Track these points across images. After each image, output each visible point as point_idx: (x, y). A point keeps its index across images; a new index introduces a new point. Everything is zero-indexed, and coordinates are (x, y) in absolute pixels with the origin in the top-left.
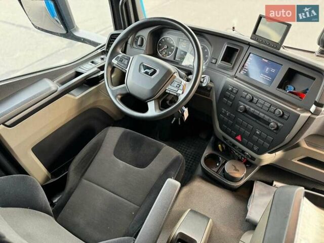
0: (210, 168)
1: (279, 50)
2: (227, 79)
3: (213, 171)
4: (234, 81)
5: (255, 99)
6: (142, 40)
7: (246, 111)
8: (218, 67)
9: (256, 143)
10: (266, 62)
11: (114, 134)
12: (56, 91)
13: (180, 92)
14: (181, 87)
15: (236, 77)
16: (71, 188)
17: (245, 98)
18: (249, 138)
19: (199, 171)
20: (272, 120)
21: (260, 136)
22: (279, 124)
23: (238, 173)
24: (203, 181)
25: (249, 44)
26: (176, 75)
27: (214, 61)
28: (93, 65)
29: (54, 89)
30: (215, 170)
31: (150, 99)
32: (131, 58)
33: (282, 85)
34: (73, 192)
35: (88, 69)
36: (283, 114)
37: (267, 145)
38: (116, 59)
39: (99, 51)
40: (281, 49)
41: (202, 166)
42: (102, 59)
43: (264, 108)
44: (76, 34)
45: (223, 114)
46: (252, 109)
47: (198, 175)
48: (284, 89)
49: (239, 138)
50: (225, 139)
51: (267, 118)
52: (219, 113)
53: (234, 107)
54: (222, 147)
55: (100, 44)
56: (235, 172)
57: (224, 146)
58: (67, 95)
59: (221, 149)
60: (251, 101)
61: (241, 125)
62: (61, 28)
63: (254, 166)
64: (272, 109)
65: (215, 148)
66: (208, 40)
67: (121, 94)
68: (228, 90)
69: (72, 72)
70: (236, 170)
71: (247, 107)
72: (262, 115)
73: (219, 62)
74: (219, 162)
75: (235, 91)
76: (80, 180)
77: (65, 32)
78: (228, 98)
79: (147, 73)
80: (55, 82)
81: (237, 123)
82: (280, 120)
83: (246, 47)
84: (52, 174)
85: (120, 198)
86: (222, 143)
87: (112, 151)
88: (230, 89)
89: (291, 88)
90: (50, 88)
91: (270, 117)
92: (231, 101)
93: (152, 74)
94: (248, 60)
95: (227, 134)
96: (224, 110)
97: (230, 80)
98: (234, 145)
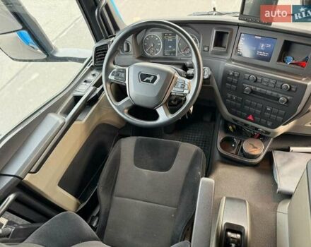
0: (228, 152)
1: (271, 25)
2: (226, 64)
3: (232, 154)
4: (232, 65)
5: (259, 79)
6: (128, 45)
7: (252, 92)
8: (212, 54)
9: (269, 119)
10: (259, 39)
11: (128, 145)
12: (64, 123)
13: (186, 92)
14: (186, 87)
15: (233, 60)
16: (106, 209)
17: (248, 79)
18: (262, 116)
19: (217, 156)
20: (280, 95)
21: (271, 112)
22: (288, 98)
23: (257, 149)
24: (226, 166)
25: (238, 25)
26: (177, 75)
27: (206, 49)
28: (88, 84)
29: (61, 122)
30: (234, 152)
31: (158, 105)
32: (127, 69)
33: (282, 58)
34: (109, 212)
35: (85, 90)
36: (291, 87)
37: (280, 118)
38: (112, 75)
39: (88, 67)
40: (273, 23)
41: (219, 152)
42: (94, 75)
43: (270, 85)
44: (57, 55)
45: (229, 98)
46: (258, 89)
47: (218, 161)
48: (284, 62)
49: (251, 118)
50: (236, 121)
51: (275, 94)
52: (224, 98)
53: (239, 90)
54: (233, 128)
55: (85, 59)
56: (254, 150)
57: (234, 127)
58: (75, 123)
59: (232, 130)
60: (256, 81)
61: (250, 105)
62: (39, 53)
63: (269, 138)
64: (279, 84)
65: (227, 131)
66: (194, 29)
67: (127, 108)
68: (229, 75)
69: (70, 97)
70: (255, 148)
71: (253, 87)
72: (269, 92)
73: (212, 48)
74: (235, 143)
75: (236, 75)
76: (111, 198)
77: (45, 56)
78: (231, 83)
79: (148, 81)
80: (59, 113)
81: (245, 105)
82: (289, 93)
83: (235, 29)
84: (79, 199)
85: (156, 205)
86: (232, 124)
87: (133, 163)
88: (231, 73)
89: (290, 59)
90: (58, 122)
91: (278, 92)
92: (234, 84)
93: (153, 81)
94: (241, 41)
95: (238, 116)
96: (229, 95)
97: (228, 65)
98: (246, 125)
